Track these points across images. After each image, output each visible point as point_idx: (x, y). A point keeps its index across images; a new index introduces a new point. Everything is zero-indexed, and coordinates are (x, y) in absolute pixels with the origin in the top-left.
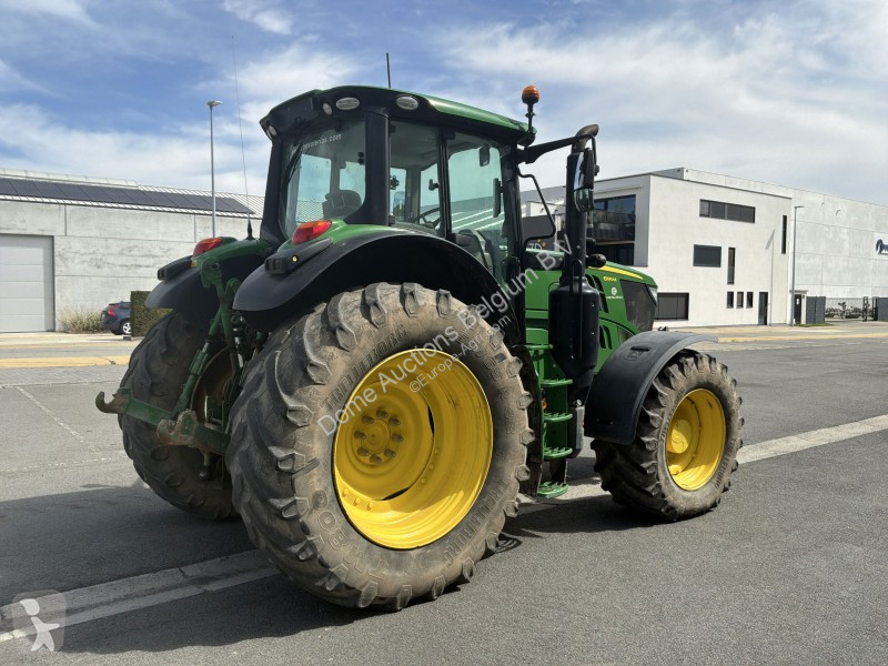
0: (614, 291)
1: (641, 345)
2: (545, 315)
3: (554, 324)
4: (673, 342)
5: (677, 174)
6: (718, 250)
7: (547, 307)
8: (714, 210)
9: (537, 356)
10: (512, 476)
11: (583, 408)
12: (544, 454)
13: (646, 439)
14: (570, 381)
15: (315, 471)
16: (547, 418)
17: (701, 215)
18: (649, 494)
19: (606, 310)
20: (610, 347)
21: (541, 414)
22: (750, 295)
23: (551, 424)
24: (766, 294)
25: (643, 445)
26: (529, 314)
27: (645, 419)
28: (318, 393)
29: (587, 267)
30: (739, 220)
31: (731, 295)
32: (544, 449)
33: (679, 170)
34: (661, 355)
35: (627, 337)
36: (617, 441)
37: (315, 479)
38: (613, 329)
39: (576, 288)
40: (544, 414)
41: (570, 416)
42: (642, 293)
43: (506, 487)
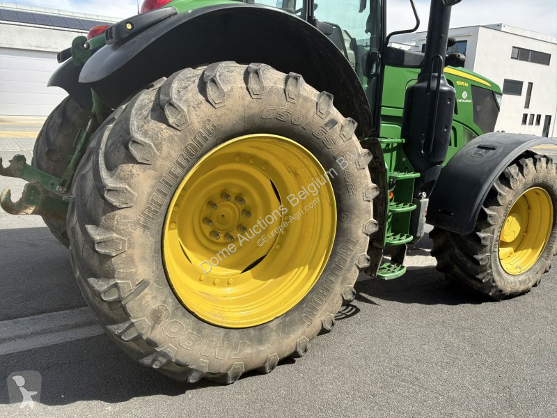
0: (465, 95)
1: (488, 144)
2: (400, 113)
3: (407, 122)
4: (519, 143)
5: (497, 27)
6: (521, 83)
7: (403, 106)
8: (522, 54)
9: (389, 149)
10: (360, 232)
11: (428, 200)
12: (387, 240)
13: (481, 235)
14: (418, 175)
15: (146, 291)
16: (392, 208)
17: (512, 58)
18: (480, 281)
19: (456, 113)
20: (456, 146)
21: (386, 204)
22: (539, 117)
23: (395, 214)
24: (550, 117)
25: (479, 239)
26: (384, 111)
27: (484, 216)
28: (125, 217)
29: (446, 66)
30: (539, 63)
31: (525, 116)
32: (387, 235)
33: (498, 26)
34: (507, 154)
35: (471, 137)
36: (457, 231)
37: (148, 298)
38: (460, 128)
39: (434, 84)
40: (389, 204)
41: (415, 207)
42: (488, 99)
43: (355, 244)
